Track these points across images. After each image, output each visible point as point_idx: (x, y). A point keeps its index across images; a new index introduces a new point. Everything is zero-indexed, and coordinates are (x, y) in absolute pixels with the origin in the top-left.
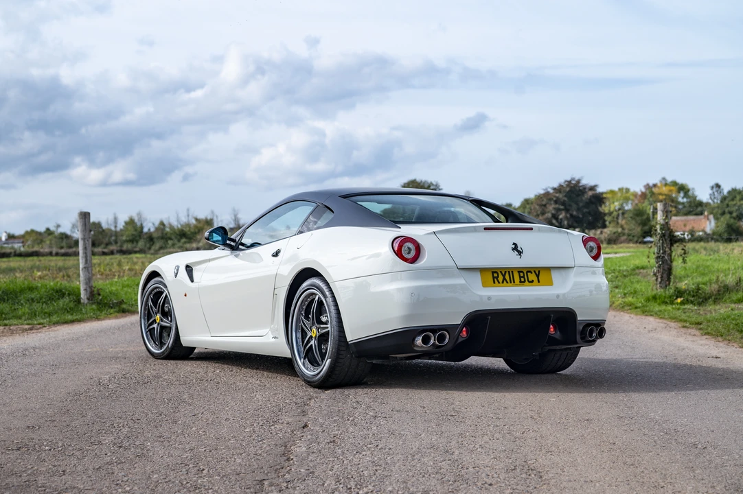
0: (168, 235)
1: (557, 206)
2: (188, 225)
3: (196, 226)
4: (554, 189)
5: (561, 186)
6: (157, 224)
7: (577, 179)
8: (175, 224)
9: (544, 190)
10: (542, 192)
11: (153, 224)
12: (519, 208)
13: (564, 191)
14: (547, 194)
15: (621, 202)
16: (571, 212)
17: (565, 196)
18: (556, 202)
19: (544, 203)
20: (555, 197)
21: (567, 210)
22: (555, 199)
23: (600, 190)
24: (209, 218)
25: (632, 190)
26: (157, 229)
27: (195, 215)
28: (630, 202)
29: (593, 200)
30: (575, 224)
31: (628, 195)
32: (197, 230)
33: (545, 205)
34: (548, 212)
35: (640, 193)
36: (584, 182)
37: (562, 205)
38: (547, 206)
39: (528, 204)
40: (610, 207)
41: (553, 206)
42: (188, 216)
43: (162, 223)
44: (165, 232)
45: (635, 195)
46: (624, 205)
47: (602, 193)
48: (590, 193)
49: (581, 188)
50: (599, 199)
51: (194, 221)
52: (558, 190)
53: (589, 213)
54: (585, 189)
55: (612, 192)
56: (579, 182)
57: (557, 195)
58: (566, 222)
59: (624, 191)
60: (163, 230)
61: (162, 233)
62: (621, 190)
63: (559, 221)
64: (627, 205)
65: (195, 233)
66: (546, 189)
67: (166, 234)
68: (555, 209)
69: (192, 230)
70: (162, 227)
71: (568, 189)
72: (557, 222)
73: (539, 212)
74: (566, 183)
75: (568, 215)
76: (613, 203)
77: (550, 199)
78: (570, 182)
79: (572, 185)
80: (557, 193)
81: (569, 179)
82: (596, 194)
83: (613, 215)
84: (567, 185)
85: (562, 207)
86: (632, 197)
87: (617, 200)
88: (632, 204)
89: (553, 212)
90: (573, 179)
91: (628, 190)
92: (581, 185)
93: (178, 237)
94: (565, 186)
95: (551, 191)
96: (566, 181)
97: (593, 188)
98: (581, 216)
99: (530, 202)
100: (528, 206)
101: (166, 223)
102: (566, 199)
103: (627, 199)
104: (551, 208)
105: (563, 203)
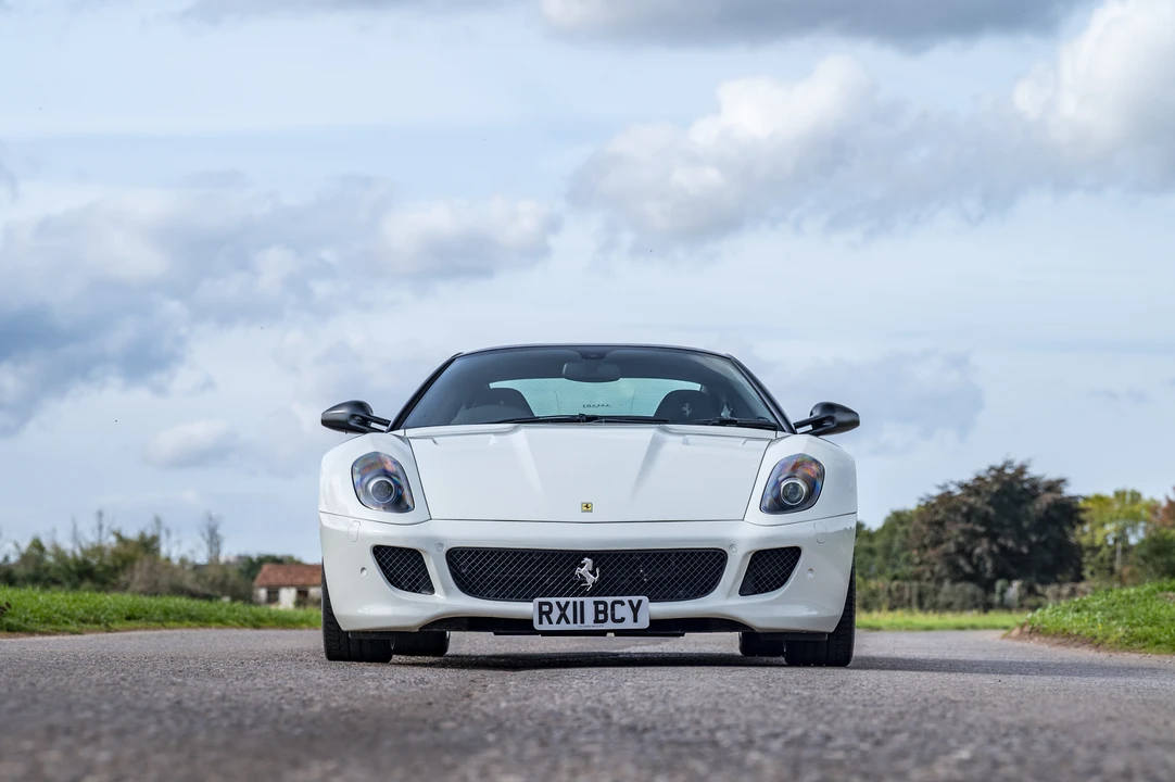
0: (52, 573)
1: (969, 526)
2: (98, 550)
3: (115, 554)
4: (964, 486)
5: (979, 479)
6: (25, 545)
7: (1017, 464)
8: (68, 546)
9: (939, 487)
10: (936, 492)
11: (17, 545)
12: (881, 531)
13: (988, 492)
14: (946, 498)
15: (1121, 523)
16: (1001, 541)
17: (989, 503)
18: (967, 517)
19: (938, 518)
20: (965, 503)
21: (993, 537)
22: (965, 509)
23: (1069, 491)
24: (149, 533)
25: (1146, 496)
26: (25, 558)
27: (115, 527)
28: (1142, 524)
29: (1055, 514)
30: (1014, 571)
31: (1136, 508)
32: (119, 563)
33: (941, 524)
34: (949, 540)
35: (1164, 504)
36: (1033, 471)
37: (982, 525)
38: (947, 524)
39: (902, 523)
40: (1094, 536)
41: (962, 525)
42: (100, 528)
43: (37, 545)
44: (43, 565)
45: (1153, 508)
46: (1128, 531)
47: (1075, 498)
48: (1048, 497)
49: (1026, 486)
50: (1067, 512)
51: (113, 539)
52: (972, 489)
53: (1044, 544)
54: (1035, 487)
55: (1099, 499)
56: (1021, 470)
57: (972, 500)
58: (989, 565)
59: (1128, 498)
60: (40, 560)
61: (37, 568)
62: (1120, 495)
63: (975, 560)
64: (1134, 532)
65: (114, 571)
66: (946, 486)
67: (47, 569)
68: (964, 532)
69: (108, 562)
70: (36, 552)
71: (996, 487)
72: (970, 562)
73: (926, 541)
74: (993, 473)
75: (995, 549)
76: (1103, 525)
77: (956, 509)
78: (1001, 470)
79: (1006, 478)
80: (969, 495)
81: (999, 463)
82: (1063, 499)
83: (1101, 554)
84: (996, 479)
85: (981, 529)
86: (1145, 513)
87: (1111, 520)
88: (1145, 529)
89: (961, 539)
90: (1008, 464)
91: (1136, 497)
92: (1026, 477)
93: (75, 579)
94: (989, 479)
95: (958, 492)
96: (992, 468)
97: (1053, 486)
98: (1025, 550)
99: (904, 518)
100: (900, 529)
101: (46, 543)
102: (991, 510)
103: (1135, 518)
104: (955, 529)
105: (985, 520)
